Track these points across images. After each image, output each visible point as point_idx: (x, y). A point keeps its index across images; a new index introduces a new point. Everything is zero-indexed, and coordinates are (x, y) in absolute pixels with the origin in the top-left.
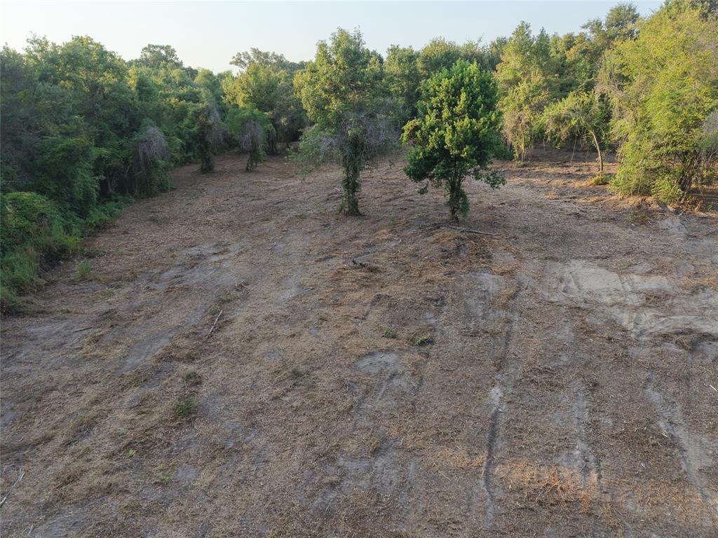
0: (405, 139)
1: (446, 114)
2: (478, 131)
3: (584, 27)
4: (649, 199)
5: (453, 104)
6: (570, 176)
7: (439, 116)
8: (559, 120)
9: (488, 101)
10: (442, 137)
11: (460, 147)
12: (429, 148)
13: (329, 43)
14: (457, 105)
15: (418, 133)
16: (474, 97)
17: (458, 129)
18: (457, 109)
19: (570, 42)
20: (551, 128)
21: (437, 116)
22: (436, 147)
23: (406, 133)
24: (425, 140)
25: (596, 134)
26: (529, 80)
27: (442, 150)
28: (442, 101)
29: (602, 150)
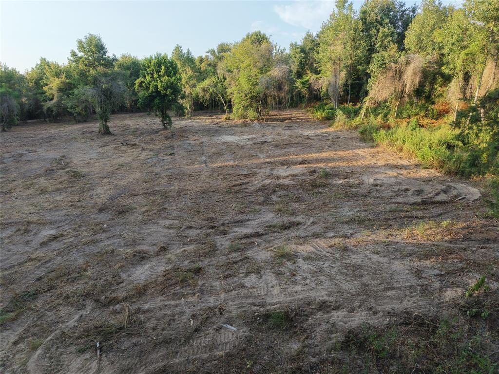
0: (136, 88)
1: (155, 76)
2: (173, 83)
3: (208, 52)
4: (247, 120)
5: (158, 72)
6: (213, 119)
7: (152, 77)
8: (205, 90)
9: (174, 70)
10: (156, 86)
11: (166, 89)
12: (150, 91)
13: (84, 40)
14: (160, 72)
15: (143, 84)
16: (168, 68)
17: (163, 81)
18: (161, 73)
19: (201, 60)
20: (201, 94)
21: (151, 77)
22: (154, 90)
23: (137, 85)
24: (148, 88)
25: (222, 96)
26: (186, 73)
27: (157, 92)
28: (153, 70)
29: (226, 104)
